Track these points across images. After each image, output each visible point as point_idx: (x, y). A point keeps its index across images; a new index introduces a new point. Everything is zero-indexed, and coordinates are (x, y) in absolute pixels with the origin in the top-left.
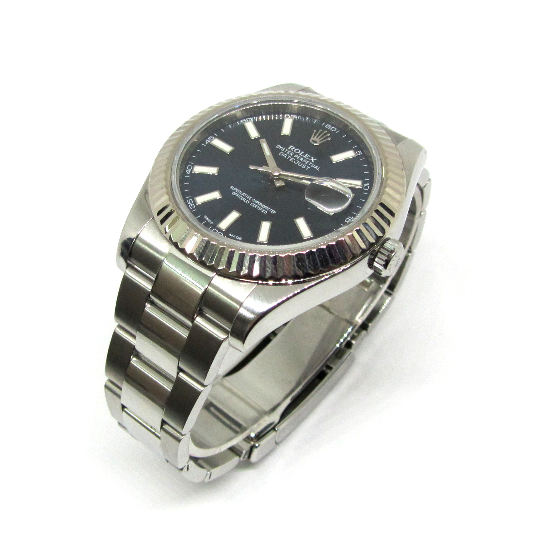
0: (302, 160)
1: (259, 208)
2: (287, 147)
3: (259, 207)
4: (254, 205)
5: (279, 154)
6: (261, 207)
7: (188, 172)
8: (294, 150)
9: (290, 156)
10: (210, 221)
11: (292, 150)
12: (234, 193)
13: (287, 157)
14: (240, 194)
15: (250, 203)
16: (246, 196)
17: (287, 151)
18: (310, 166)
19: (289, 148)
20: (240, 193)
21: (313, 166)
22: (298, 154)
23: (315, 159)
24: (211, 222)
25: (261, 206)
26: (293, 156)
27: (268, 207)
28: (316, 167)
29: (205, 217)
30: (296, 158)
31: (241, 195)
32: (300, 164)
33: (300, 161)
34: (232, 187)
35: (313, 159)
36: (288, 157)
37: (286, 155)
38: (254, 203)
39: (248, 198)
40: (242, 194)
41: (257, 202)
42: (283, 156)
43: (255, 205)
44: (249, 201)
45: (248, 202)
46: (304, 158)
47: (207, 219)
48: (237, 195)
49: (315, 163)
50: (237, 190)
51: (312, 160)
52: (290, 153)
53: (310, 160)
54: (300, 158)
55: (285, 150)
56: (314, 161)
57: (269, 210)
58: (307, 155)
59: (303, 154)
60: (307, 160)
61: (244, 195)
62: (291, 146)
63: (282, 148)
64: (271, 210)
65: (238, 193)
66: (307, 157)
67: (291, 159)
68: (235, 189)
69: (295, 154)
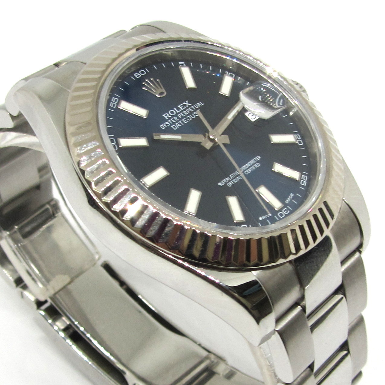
0: (187, 112)
1: (252, 168)
2: (164, 120)
3: (250, 168)
5: (175, 129)
6: (251, 166)
8: (170, 115)
9: (178, 121)
10: (267, 216)
11: (170, 117)
12: (230, 185)
13: (180, 123)
16: (233, 175)
17: (171, 121)
18: (197, 109)
19: (167, 118)
20: (229, 179)
21: (197, 107)
23: (187, 101)
25: (249, 166)
26: (179, 119)
28: (199, 104)
29: (260, 219)
30: (182, 117)
31: (233, 179)
33: (188, 115)
34: (221, 184)
35: (186, 103)
37: (177, 124)
38: (244, 171)
41: (244, 168)
42: (179, 127)
43: (248, 171)
46: (185, 110)
47: (264, 217)
48: (233, 183)
52: (175, 120)
53: (187, 106)
54: (184, 114)
55: (169, 122)
56: (188, 103)
58: (179, 106)
59: (178, 109)
60: (187, 108)
61: (232, 177)
62: (164, 115)
63: (166, 125)
64: (256, 159)
65: (230, 181)
66: (182, 107)
67: (184, 121)
68: (224, 181)
69: (176, 115)
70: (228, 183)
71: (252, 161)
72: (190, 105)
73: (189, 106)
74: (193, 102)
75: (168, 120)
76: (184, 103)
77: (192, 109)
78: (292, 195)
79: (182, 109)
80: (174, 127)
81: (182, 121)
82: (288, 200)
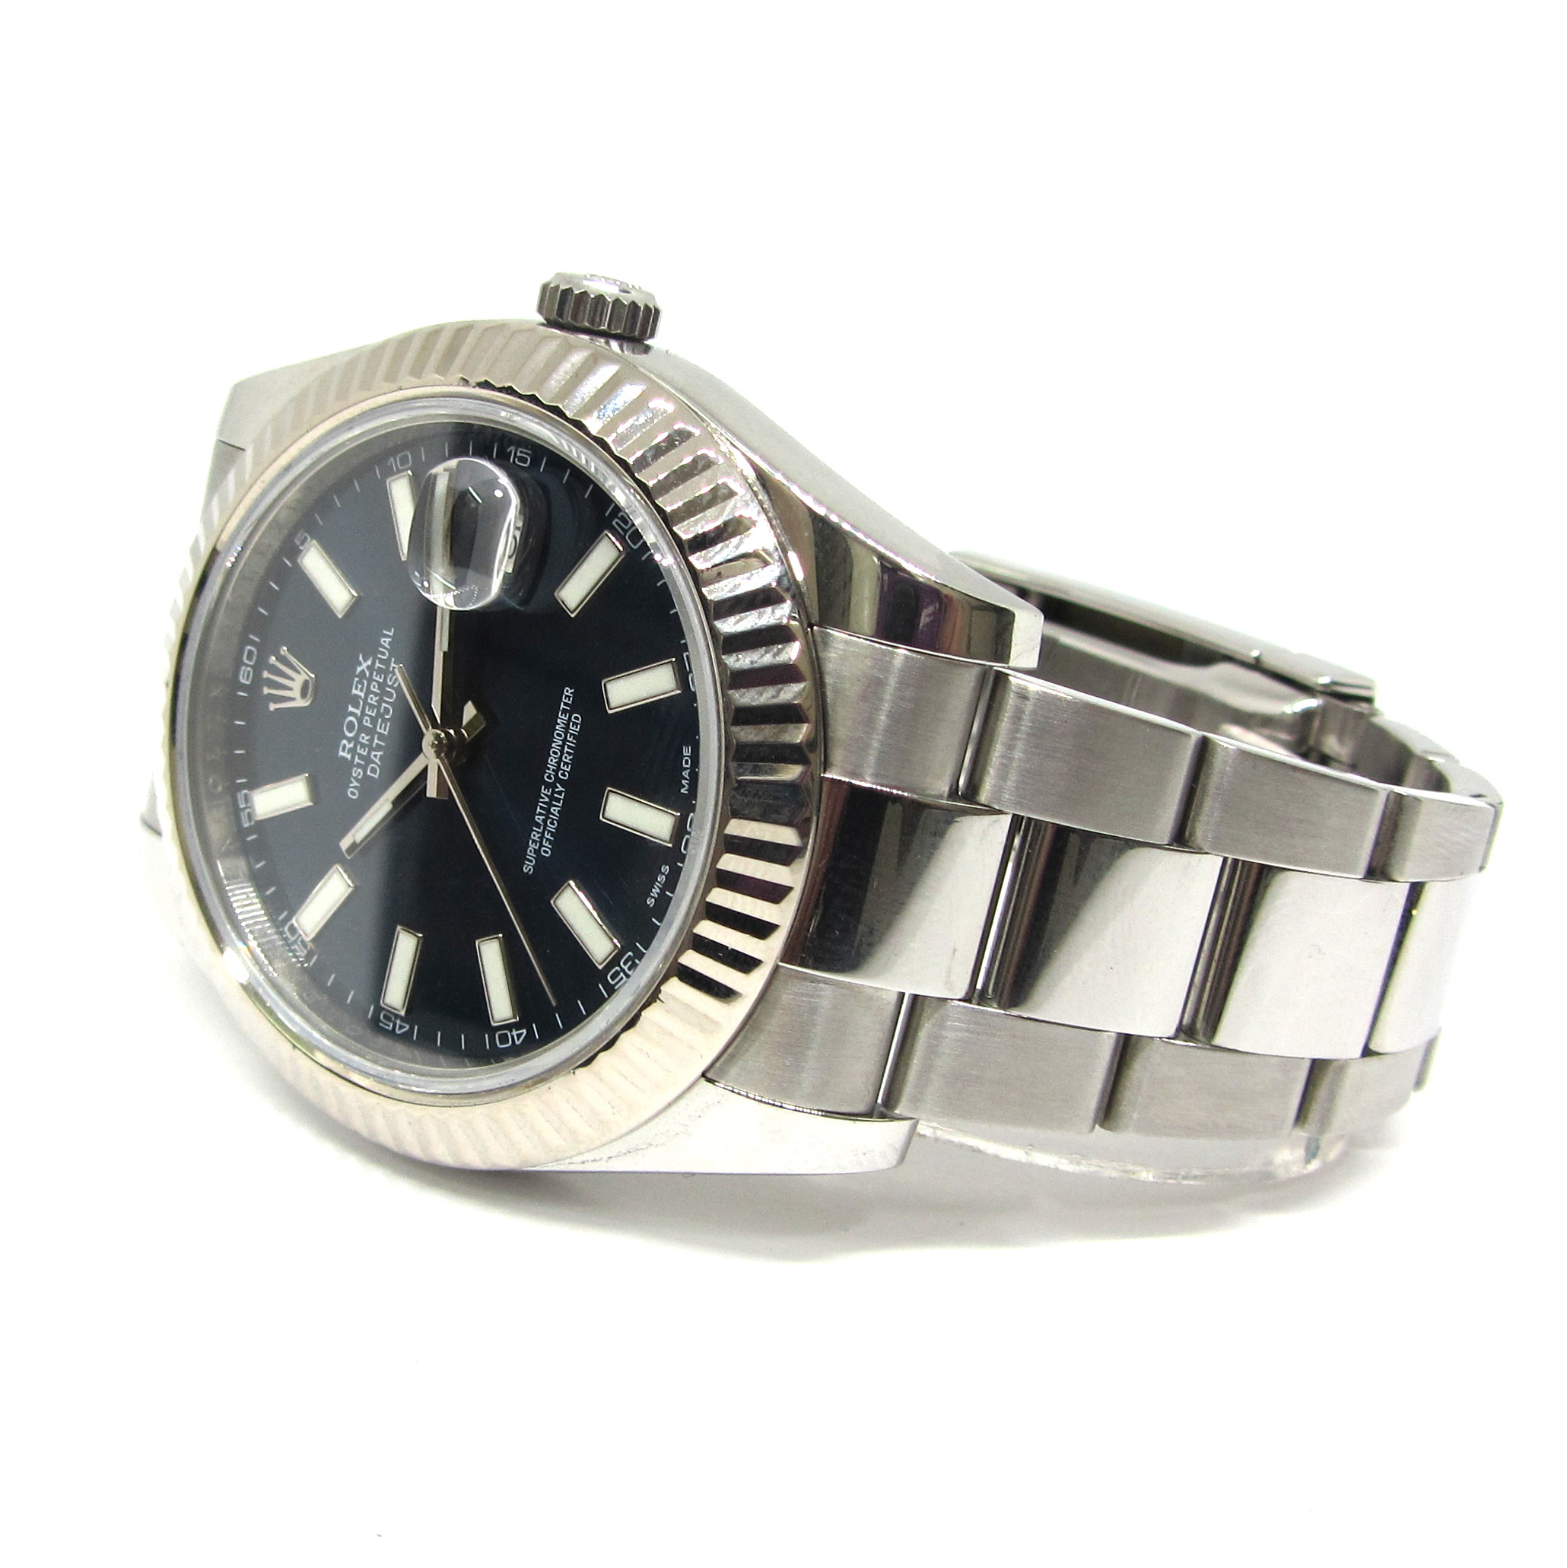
0: (376, 694)
1: (569, 747)
2: (350, 764)
3: (566, 749)
4: (565, 768)
5: (376, 776)
6: (565, 740)
7: (519, 1036)
8: (349, 740)
9: (371, 741)
10: (661, 879)
11: (351, 745)
12: (547, 850)
13: (379, 748)
14: (540, 831)
15: (561, 782)
16: (541, 808)
17: (361, 757)
18: (387, 662)
19: (349, 757)
20: (538, 833)
21: (384, 654)
22: (360, 721)
23: (361, 658)
24: (663, 874)
25: (560, 743)
26: (371, 732)
27: (559, 721)
28: (385, 642)
29: (651, 901)
30: (374, 720)
31: (546, 825)
32: (390, 695)
33: (380, 702)
34: (529, 867)
35: (360, 664)
36: (377, 744)
37: (373, 753)
38: (556, 772)
39: (547, 800)
40: (540, 822)
41: (552, 761)
42: (380, 760)
43: (565, 763)
44: (557, 790)
45: (560, 793)
46: (368, 692)
47: (656, 892)
48: (549, 837)
49: (372, 651)
50: (532, 846)
51: (368, 667)
52: (363, 746)
53: (368, 674)
54: (372, 706)
55: (359, 766)
56: (365, 660)
57: (564, 711)
58: (354, 691)
59: (355, 703)
60: (370, 680)
61: (542, 817)
62: (341, 753)
63: (356, 779)
64: (565, 704)
65: (542, 837)
66: (360, 686)
67: (382, 731)
68: (530, 853)
69: (362, 729)
70: (541, 844)
71: (562, 719)
72: (369, 663)
73: (371, 668)
75: (353, 758)
76: (359, 669)
77: (380, 671)
78: (688, 753)
79: (362, 695)
80: (373, 770)
81: (379, 733)
82: (686, 779)
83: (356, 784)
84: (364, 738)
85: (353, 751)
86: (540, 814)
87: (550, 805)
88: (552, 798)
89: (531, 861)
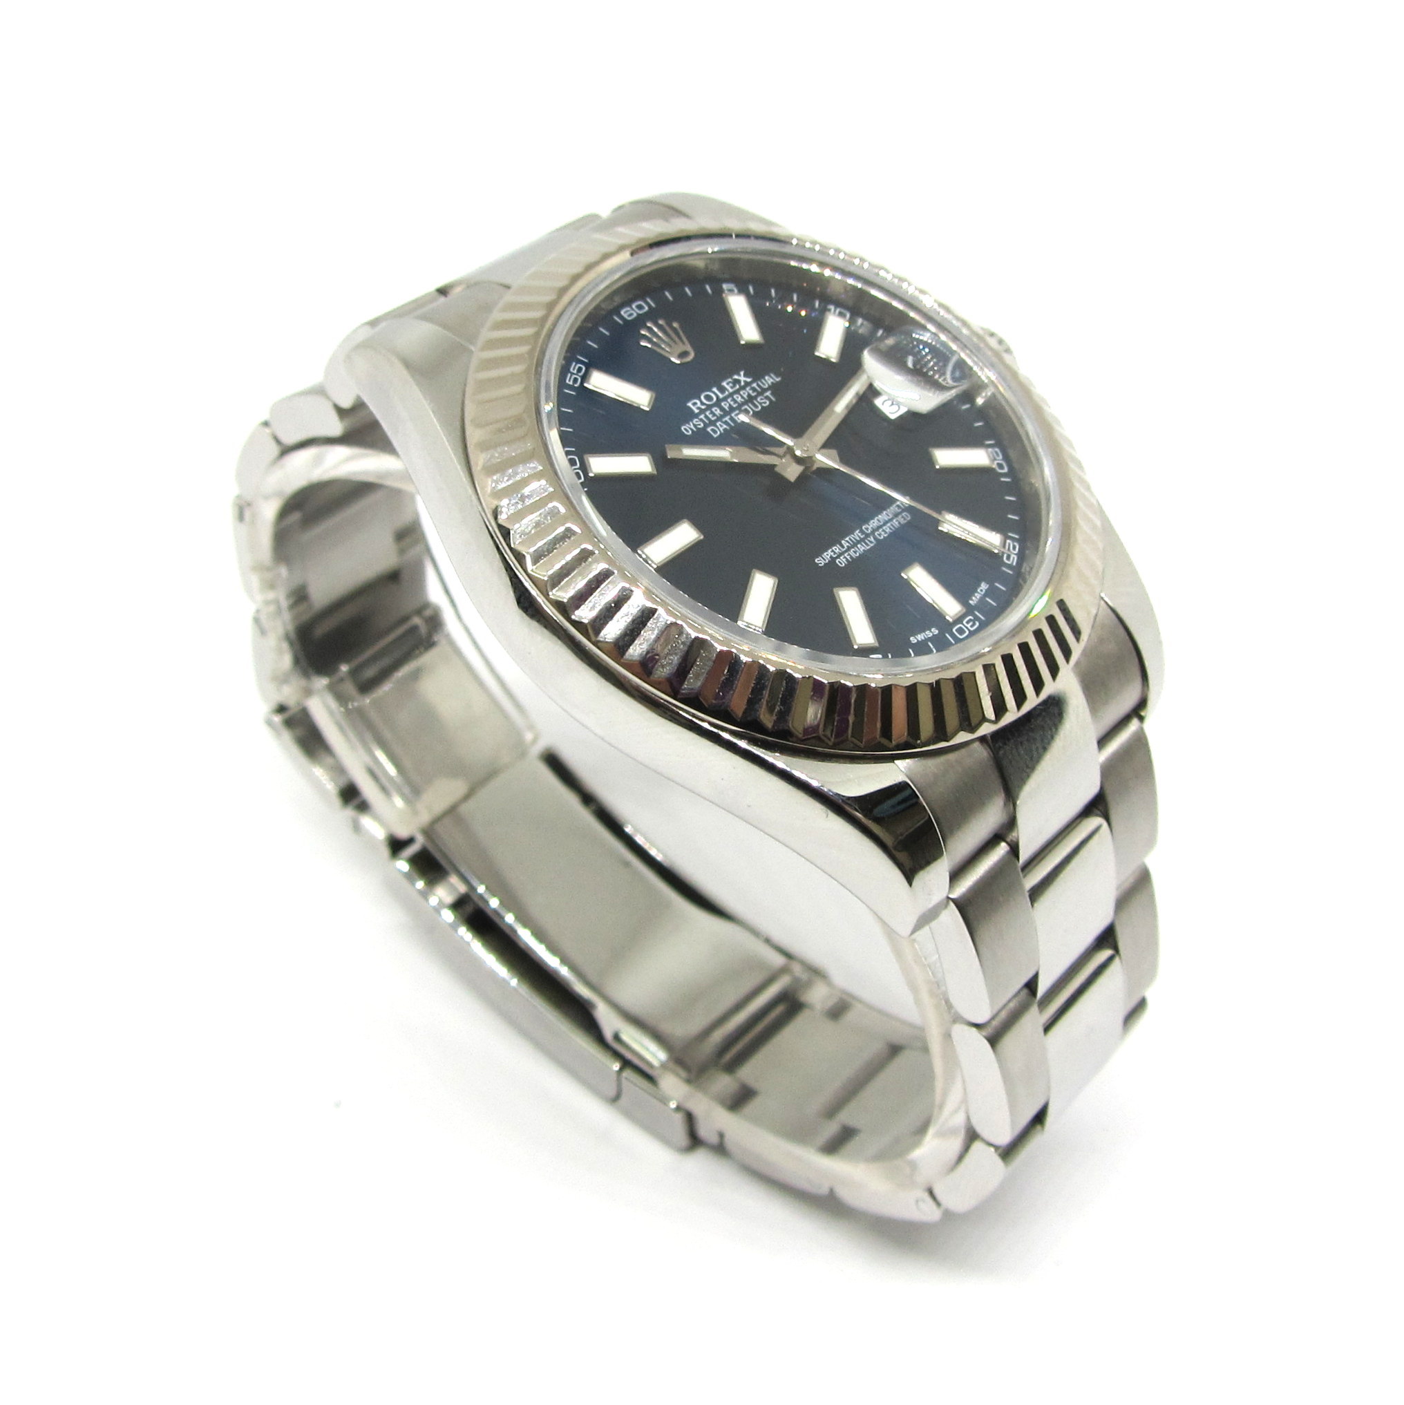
0: (742, 397)
1: (891, 525)
2: (691, 416)
3: (889, 525)
4: (882, 533)
5: (715, 436)
6: (890, 520)
8: (702, 403)
9: (722, 416)
10: (929, 634)
11: (703, 407)
12: (842, 562)
13: (726, 423)
14: (841, 550)
15: (875, 537)
16: (850, 539)
17: (707, 418)
18: (764, 390)
19: (697, 411)
20: (839, 549)
21: (764, 384)
22: (719, 400)
23: (742, 373)
24: (932, 632)
26: (725, 412)
28: (769, 379)
29: (913, 640)
30: (731, 409)
31: (848, 550)
33: (743, 404)
34: (820, 561)
35: (739, 375)
36: (726, 421)
37: (720, 423)
38: (874, 531)
39: (857, 538)
40: (844, 545)
41: (874, 523)
42: (723, 430)
43: (883, 531)
44: (868, 539)
45: (870, 542)
46: (737, 392)
47: (920, 637)
48: (848, 557)
50: (830, 553)
51: (745, 382)
52: (714, 414)
53: (742, 384)
54: (735, 401)
55: (701, 420)
56: (745, 376)
57: (898, 506)
58: (724, 384)
59: (722, 390)
60: (743, 388)
61: (848, 544)
62: (690, 404)
63: (695, 425)
65: (841, 554)
66: (731, 385)
67: (736, 418)
68: (828, 555)
69: (718, 406)
70: (838, 557)
71: (893, 509)
72: (749, 380)
73: (747, 384)
74: (756, 375)
75: (699, 414)
76: (736, 377)
77: (753, 389)
78: (984, 586)
79: (731, 390)
80: (715, 432)
81: (731, 416)
82: (976, 597)
83: (692, 427)
84: (718, 412)
85: (701, 411)
86: (847, 541)
87: (859, 542)
88: (862, 540)
89: (825, 560)
